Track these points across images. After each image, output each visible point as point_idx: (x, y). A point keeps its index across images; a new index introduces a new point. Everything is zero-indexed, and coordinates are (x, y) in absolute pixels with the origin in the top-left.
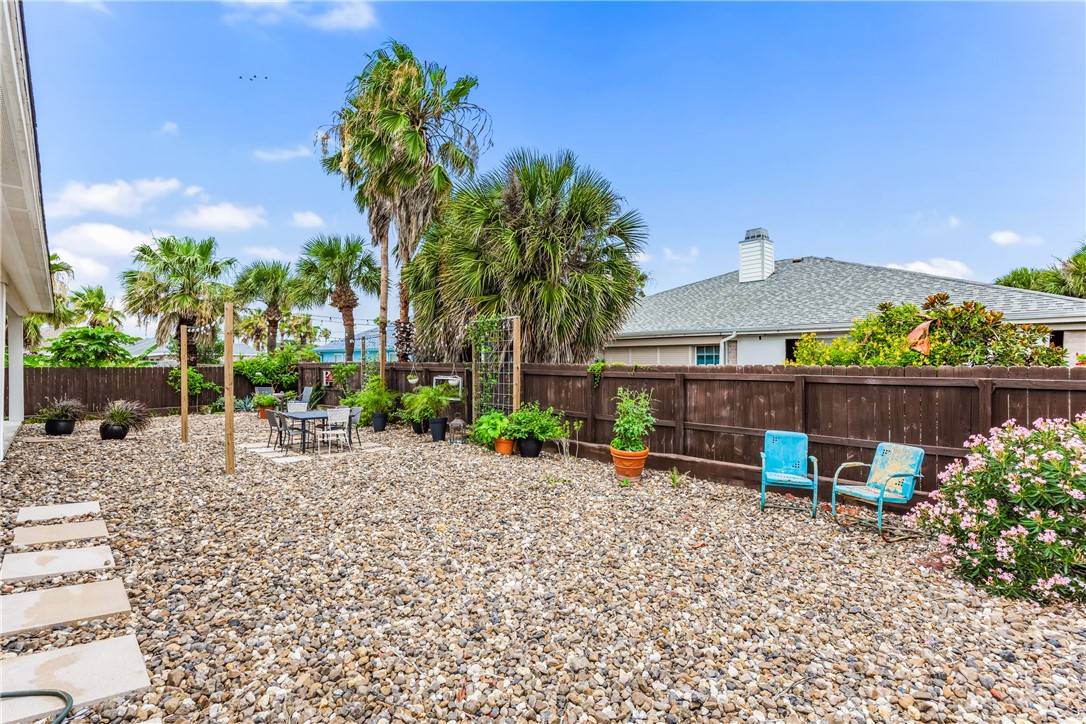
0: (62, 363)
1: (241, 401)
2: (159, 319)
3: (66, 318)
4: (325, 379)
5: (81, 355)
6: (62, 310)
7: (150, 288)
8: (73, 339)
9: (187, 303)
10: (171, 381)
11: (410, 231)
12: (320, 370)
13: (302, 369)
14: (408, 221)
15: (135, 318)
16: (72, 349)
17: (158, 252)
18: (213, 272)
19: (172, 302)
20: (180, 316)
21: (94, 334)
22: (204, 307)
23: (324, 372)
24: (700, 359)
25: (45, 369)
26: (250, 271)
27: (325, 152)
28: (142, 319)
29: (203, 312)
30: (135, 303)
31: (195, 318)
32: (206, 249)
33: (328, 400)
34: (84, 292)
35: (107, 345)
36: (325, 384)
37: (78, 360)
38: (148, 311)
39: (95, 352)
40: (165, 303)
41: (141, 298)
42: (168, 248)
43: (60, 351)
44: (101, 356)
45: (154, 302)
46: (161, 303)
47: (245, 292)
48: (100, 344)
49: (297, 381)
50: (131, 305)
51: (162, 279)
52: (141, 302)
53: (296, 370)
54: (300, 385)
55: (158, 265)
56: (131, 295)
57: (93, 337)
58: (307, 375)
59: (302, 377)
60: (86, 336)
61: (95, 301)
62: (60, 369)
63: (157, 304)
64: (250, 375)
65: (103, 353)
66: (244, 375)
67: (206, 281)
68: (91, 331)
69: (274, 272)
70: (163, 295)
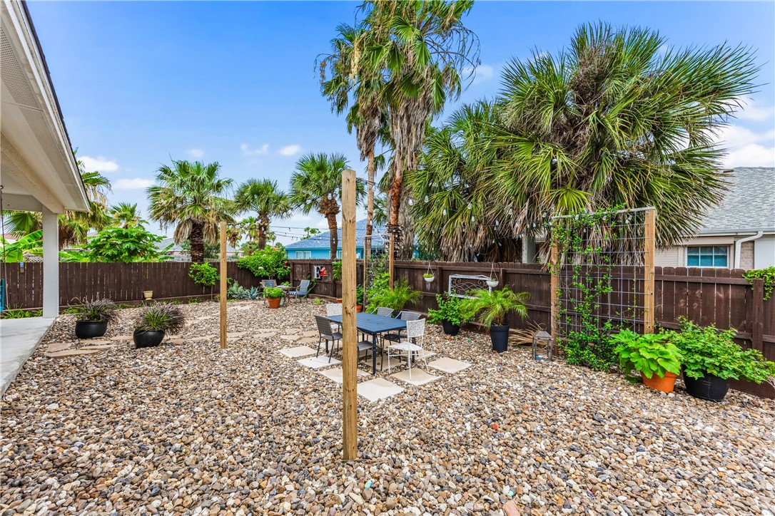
0: (100, 259)
1: (247, 290)
2: (176, 224)
3: (106, 222)
4: (316, 272)
5: (115, 252)
6: (102, 215)
7: (170, 200)
8: (109, 237)
9: (199, 212)
10: (191, 274)
11: (409, 141)
12: (311, 265)
13: (294, 264)
14: (409, 131)
15: (158, 223)
16: (107, 246)
17: (176, 173)
18: (217, 189)
19: (187, 210)
20: (193, 221)
21: (127, 233)
22: (211, 215)
23: (315, 267)
24: (691, 259)
25: (84, 264)
26: (246, 187)
27: (323, 77)
28: (163, 224)
29: (211, 218)
30: (158, 211)
31: (204, 223)
32: (212, 171)
33: (318, 289)
34: (120, 207)
35: (139, 242)
36: (316, 277)
37: (112, 257)
38: (168, 218)
39: (128, 249)
40: (181, 212)
41: (163, 207)
42: (183, 168)
43: (98, 247)
44: (132, 253)
45: (173, 211)
46: (179, 211)
47: (243, 203)
48: (132, 242)
49: (289, 274)
50: (155, 213)
51: (179, 193)
52: (163, 210)
53: (288, 264)
54: (291, 277)
55: (176, 181)
56: (154, 206)
57: (126, 236)
58: (298, 269)
59: (293, 270)
60: (121, 235)
61: (128, 213)
62: (98, 264)
63: (176, 212)
64: (253, 269)
65: (136, 250)
66: (248, 268)
67: (212, 195)
68: (124, 231)
69: (265, 188)
70: (179, 206)
